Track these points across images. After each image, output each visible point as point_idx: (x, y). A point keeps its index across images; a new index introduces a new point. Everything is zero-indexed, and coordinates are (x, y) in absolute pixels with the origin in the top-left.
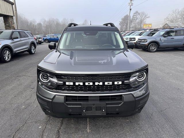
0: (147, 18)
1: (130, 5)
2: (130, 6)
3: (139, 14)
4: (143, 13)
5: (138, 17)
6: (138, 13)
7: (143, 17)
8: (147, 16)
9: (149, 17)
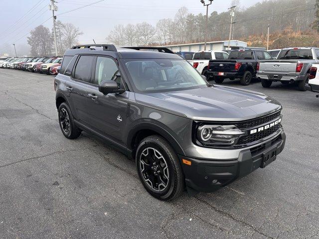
0: (79, 34)
1: (52, 9)
2: (53, 11)
3: (64, 27)
4: (71, 26)
5: (63, 31)
6: (62, 24)
7: (72, 33)
8: (80, 32)
9: (81, 34)
